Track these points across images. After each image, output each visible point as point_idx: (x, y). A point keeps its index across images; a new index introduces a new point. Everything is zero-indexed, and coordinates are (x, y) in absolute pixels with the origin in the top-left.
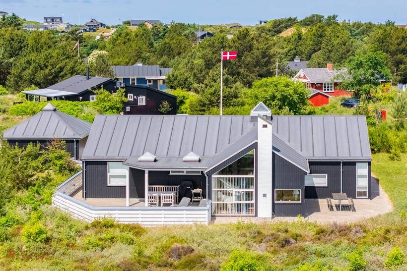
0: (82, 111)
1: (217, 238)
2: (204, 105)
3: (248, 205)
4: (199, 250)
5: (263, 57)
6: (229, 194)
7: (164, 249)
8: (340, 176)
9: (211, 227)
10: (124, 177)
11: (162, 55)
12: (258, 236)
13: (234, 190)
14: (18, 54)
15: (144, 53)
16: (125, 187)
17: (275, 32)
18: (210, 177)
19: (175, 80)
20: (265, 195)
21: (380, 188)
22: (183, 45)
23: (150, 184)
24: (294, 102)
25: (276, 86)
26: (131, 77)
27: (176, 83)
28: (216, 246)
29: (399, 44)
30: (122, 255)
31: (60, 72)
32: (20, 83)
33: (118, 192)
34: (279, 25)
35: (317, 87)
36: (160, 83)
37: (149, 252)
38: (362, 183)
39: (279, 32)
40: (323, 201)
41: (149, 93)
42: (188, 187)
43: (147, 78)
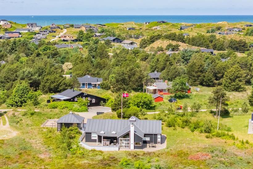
0: (74, 106)
1: (120, 155)
2: (116, 105)
3: (128, 146)
4: (116, 157)
5: (139, 79)
6: (123, 143)
7: (109, 157)
8: (153, 138)
9: (119, 152)
10: (96, 137)
11: (97, 68)
12: (130, 154)
13: (125, 142)
14: (42, 75)
15: (90, 68)
16: (96, 140)
17: (151, 42)
18: (118, 139)
19: (104, 85)
20: (132, 144)
21: (166, 141)
22: (106, 63)
23: (103, 139)
24: (148, 104)
25: (141, 98)
26: (85, 83)
27: (104, 86)
28: (120, 157)
29: (198, 68)
30: (100, 158)
31: (60, 84)
32: (44, 89)
33: (95, 141)
34: (153, 38)
35: (161, 91)
36: (97, 85)
37: (105, 157)
38: (159, 140)
39: (153, 42)
40: (148, 145)
41: (96, 98)
42: (113, 140)
43: (92, 83)
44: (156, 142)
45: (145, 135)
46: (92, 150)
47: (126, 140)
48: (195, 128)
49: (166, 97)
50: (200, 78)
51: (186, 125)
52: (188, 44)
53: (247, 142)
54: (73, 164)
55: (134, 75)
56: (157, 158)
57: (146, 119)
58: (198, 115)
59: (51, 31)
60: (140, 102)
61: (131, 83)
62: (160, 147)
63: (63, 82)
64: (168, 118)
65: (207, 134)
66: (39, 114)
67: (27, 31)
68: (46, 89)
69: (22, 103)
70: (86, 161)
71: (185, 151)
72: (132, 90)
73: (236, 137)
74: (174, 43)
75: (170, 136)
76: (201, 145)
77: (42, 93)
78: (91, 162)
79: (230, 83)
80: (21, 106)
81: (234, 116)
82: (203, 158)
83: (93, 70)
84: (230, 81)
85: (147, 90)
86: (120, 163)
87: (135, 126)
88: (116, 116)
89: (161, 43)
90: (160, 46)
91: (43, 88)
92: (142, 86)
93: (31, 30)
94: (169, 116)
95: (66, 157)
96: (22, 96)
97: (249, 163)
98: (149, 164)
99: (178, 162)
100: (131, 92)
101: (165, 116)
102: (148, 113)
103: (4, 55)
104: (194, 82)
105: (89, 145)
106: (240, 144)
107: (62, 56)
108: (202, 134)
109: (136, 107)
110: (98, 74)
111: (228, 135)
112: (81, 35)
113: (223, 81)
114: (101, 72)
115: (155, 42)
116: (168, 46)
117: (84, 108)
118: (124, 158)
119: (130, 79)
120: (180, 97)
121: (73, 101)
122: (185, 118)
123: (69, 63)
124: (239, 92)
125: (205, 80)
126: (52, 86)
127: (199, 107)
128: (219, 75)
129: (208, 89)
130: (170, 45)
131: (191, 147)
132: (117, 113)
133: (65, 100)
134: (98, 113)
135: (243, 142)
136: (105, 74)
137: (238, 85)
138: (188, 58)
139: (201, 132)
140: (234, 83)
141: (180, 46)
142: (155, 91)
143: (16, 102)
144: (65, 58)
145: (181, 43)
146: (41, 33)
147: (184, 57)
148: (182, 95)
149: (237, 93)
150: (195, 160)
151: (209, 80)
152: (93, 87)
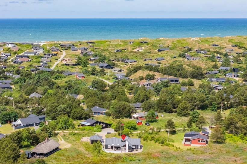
0: (94, 129)
2: (117, 128)
3: (125, 150)
4: (121, 156)
7: (117, 156)
8: (137, 147)
9: (121, 153)
10: (110, 146)
11: (101, 100)
12: (126, 154)
13: (124, 149)
18: (121, 147)
20: (127, 150)
21: (143, 148)
23: (114, 148)
24: (134, 127)
26: (96, 112)
27: (107, 114)
29: (163, 102)
30: (114, 156)
31: (82, 114)
33: (110, 148)
34: (136, 69)
35: (141, 117)
36: (103, 113)
37: (116, 156)
38: (139, 147)
39: (136, 71)
40: (134, 150)
41: (106, 124)
42: (118, 148)
43: (100, 112)
44: (138, 149)
45: (133, 146)
46: (109, 153)
47: (124, 148)
48: (157, 141)
49: (144, 121)
50: (164, 108)
51: (153, 139)
52: (161, 74)
53: (179, 148)
54: (103, 159)
55: (125, 108)
56: (138, 156)
57: (133, 136)
58: (160, 133)
59: (54, 55)
60: (130, 126)
61: (123, 113)
62: (140, 151)
63: (84, 113)
64: (144, 135)
65: (162, 144)
66: (77, 134)
67: (33, 55)
68: (75, 117)
69: (65, 127)
70: (108, 158)
71: (150, 152)
72: (124, 117)
73: (175, 146)
74: (151, 73)
75: (145, 145)
76: (158, 150)
77: (73, 120)
78: (110, 158)
79: (181, 112)
80: (65, 129)
81: (178, 134)
82: (158, 156)
83: (99, 102)
84: (181, 110)
85: (133, 117)
86: (123, 158)
87: (128, 141)
88: (118, 134)
89: (142, 73)
90: (141, 76)
91: (73, 116)
92: (130, 114)
93: (37, 53)
94: (145, 134)
95: (99, 156)
96: (65, 124)
97: (177, 157)
98: (135, 159)
99: (147, 157)
100: (124, 118)
101: (143, 134)
102: (134, 132)
103: (35, 88)
104: (161, 110)
105: (108, 151)
106: (176, 149)
107: (75, 89)
108: (160, 144)
109: (127, 129)
110: (102, 104)
111: (171, 144)
112: (80, 61)
113: (177, 109)
114: (104, 103)
115: (137, 72)
116: (147, 75)
117: (99, 130)
118: (124, 156)
119: (123, 111)
120: (152, 122)
121: (93, 126)
122: (152, 135)
123: (82, 95)
124: (186, 116)
125: (167, 109)
126: (78, 115)
127: (160, 129)
128: (175, 106)
129: (168, 115)
130: (148, 75)
131: (153, 150)
132: (118, 133)
133: (88, 125)
134: (108, 133)
135: (177, 148)
136: (106, 104)
137: (185, 113)
138: (160, 89)
139: (159, 143)
140: (183, 112)
141: (155, 75)
142: (137, 118)
143: (62, 127)
144: (77, 89)
145: (156, 72)
146: (45, 56)
147: (157, 89)
148: (152, 121)
149: (185, 117)
150: (154, 156)
151: (169, 109)
152: (101, 114)
